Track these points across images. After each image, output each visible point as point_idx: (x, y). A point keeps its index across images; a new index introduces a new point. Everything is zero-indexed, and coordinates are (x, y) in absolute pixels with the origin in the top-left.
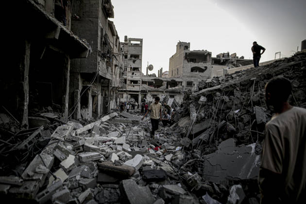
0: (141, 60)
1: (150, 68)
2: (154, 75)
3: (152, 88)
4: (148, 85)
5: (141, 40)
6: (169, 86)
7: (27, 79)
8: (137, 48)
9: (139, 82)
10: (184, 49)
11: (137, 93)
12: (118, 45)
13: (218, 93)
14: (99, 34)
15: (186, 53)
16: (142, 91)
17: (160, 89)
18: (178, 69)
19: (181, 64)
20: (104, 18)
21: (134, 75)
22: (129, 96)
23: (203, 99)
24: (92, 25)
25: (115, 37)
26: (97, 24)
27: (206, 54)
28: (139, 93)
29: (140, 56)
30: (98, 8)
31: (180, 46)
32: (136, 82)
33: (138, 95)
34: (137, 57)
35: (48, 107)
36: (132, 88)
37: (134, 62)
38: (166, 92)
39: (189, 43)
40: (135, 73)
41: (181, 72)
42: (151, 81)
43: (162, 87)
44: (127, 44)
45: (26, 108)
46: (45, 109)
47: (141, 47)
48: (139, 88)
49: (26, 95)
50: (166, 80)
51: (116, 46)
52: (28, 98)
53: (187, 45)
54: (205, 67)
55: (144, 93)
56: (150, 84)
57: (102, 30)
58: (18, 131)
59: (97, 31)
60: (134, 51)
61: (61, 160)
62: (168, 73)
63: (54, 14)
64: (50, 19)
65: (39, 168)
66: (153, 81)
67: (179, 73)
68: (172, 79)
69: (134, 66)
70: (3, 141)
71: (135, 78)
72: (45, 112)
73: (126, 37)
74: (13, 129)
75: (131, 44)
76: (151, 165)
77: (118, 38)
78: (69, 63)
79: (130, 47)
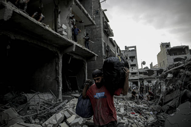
0: (137, 59)
1: (144, 63)
2: (147, 68)
3: (147, 76)
4: (144, 75)
5: (135, 47)
6: (159, 74)
7: (61, 74)
8: (133, 52)
9: (137, 73)
10: (166, 47)
11: (137, 81)
12: (119, 51)
13: (181, 70)
14: (103, 46)
15: (168, 50)
16: (140, 79)
17: (152, 76)
18: (164, 62)
19: (165, 58)
20: (106, 37)
21: (133, 69)
22: (132, 83)
23: (170, 75)
24: (98, 42)
25: (116, 47)
26: (101, 41)
27: (184, 48)
28: (138, 81)
29: (136, 57)
30: (101, 32)
31: (163, 46)
32: (135, 73)
33: (138, 82)
34: (134, 58)
35: (76, 90)
36: (133, 77)
37: (132, 61)
38: (157, 78)
39: (169, 43)
40: (134, 68)
41: (166, 63)
42: (145, 71)
43: (153, 75)
44: (126, 51)
45: (60, 90)
46: (75, 92)
47: (136, 51)
48: (137, 77)
49: (60, 83)
50: (156, 70)
51: (118, 52)
52: (62, 85)
53: (168, 44)
54: (185, 57)
55: (142, 80)
56: (145, 73)
57: (105, 43)
58: (55, 103)
59: (101, 45)
60: (131, 54)
61: (67, 118)
62: (157, 66)
63: (72, 38)
64: (68, 41)
65: (52, 121)
66: (146, 71)
67: (165, 64)
68: (160, 69)
69: (132, 63)
70: (47, 108)
71: (134, 71)
72: (75, 93)
73: (126, 47)
74: (53, 102)
75: (129, 50)
76: (124, 123)
77: (118, 47)
78: (86, 64)
79: (129, 52)
